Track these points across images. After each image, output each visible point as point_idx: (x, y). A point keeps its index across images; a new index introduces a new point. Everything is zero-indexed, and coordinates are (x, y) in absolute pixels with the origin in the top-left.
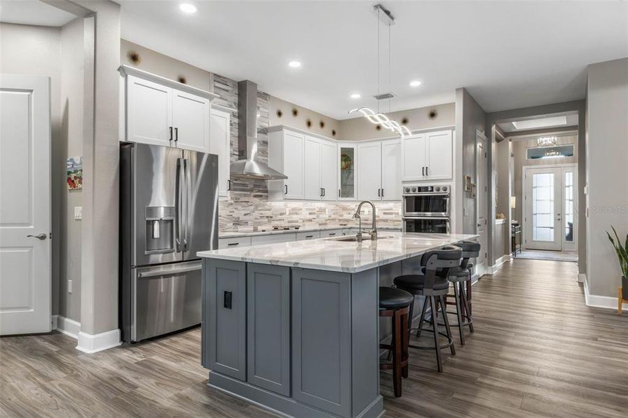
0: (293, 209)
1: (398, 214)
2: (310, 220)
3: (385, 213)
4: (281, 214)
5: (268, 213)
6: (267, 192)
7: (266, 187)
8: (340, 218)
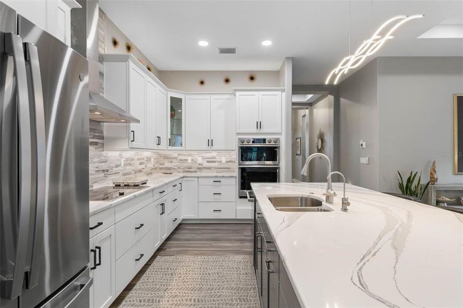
0: (127, 160)
1: (221, 162)
2: (140, 171)
3: (208, 162)
4: (117, 166)
5: (104, 166)
6: (102, 138)
7: (102, 132)
8: (161, 166)
